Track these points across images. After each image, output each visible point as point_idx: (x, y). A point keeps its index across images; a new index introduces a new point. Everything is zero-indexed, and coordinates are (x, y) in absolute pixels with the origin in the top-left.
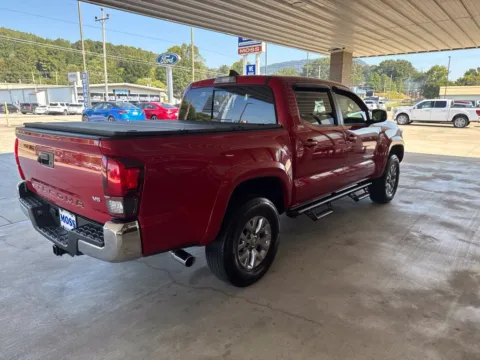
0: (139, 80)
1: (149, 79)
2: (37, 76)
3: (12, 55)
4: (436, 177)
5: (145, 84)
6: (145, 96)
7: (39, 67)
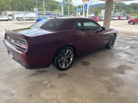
0: (54, 10)
1: (57, 10)
2: (26, 9)
3: (20, 3)
4: (133, 40)
5: (56, 11)
6: (55, 15)
7: (27, 7)
